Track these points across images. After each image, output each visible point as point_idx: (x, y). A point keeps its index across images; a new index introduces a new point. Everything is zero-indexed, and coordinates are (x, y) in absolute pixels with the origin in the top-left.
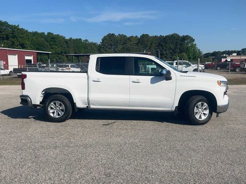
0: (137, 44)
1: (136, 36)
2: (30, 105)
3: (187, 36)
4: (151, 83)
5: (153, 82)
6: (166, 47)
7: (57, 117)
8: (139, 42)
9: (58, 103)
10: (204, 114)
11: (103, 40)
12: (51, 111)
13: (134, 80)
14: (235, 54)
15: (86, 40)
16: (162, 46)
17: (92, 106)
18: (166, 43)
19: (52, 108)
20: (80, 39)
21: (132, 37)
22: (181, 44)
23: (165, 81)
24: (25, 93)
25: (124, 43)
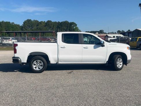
0: (45, 26)
1: (44, 22)
2: (20, 63)
3: (73, 23)
4: (94, 48)
5: (95, 48)
6: (62, 28)
7: (38, 70)
8: (46, 25)
9: (39, 61)
10: (121, 64)
11: (24, 23)
12: (34, 66)
13: (84, 47)
14: (98, 33)
15: (13, 23)
16: (59, 28)
17: (60, 63)
18: (62, 26)
19: (35, 65)
20: (9, 22)
21: (42, 22)
22: (70, 27)
23: (101, 47)
24: (16, 55)
25: (37, 25)
